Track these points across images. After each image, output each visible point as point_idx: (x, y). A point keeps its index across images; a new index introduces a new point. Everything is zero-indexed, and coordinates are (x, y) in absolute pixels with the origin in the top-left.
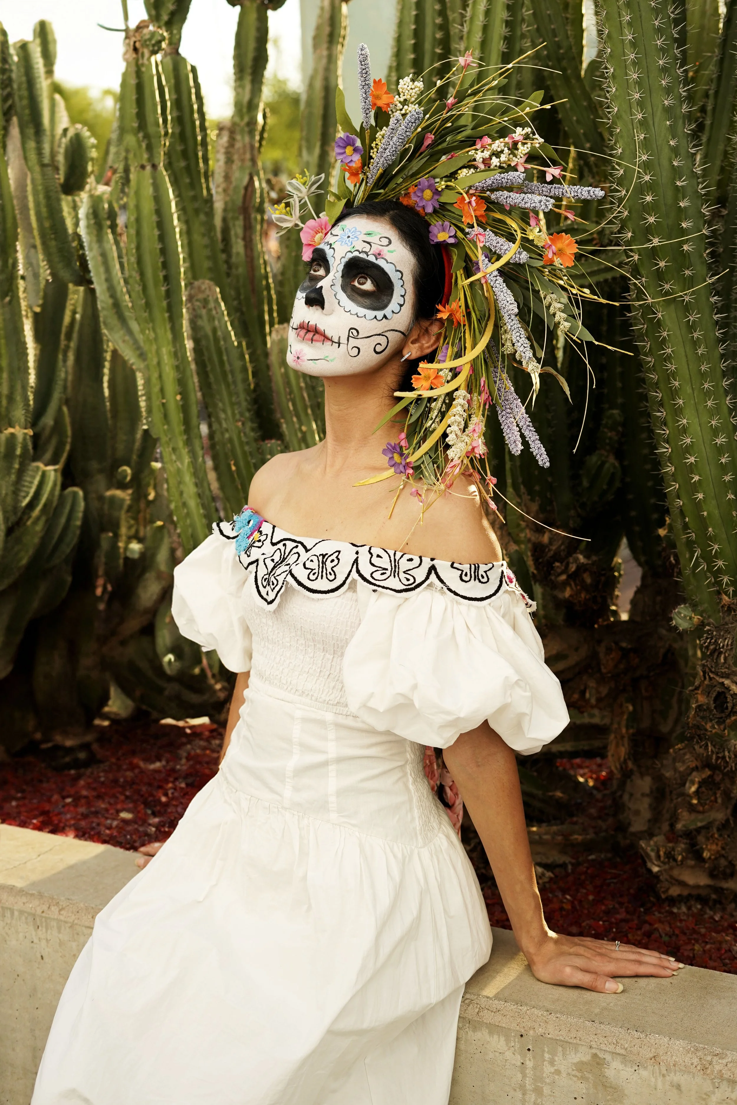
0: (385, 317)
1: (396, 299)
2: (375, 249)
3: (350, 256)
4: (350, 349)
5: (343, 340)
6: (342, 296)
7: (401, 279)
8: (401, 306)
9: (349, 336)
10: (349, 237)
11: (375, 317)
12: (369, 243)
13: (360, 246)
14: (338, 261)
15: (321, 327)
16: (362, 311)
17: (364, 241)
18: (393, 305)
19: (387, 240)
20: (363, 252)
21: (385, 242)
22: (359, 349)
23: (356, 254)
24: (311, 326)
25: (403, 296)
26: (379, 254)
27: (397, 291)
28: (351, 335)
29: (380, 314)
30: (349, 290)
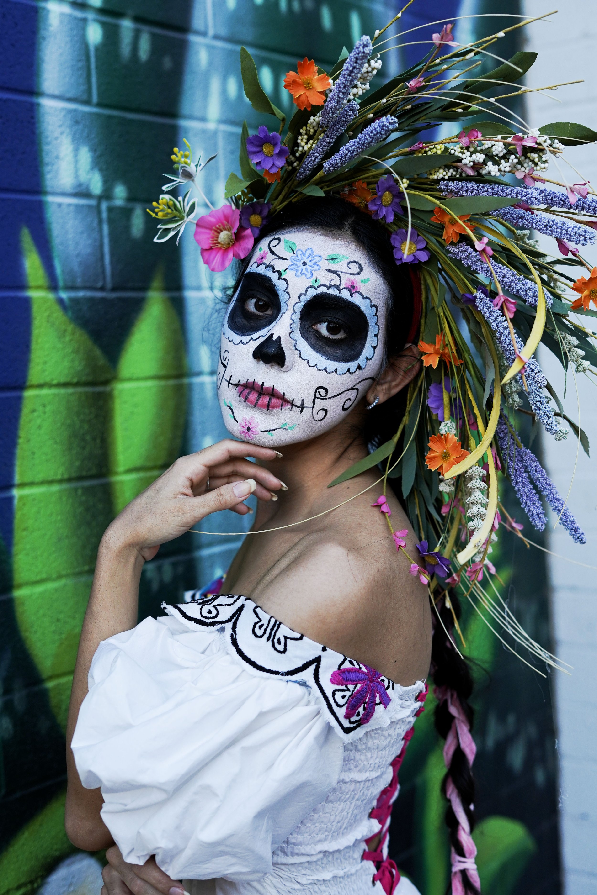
0: (359, 367)
1: (370, 340)
2: (346, 280)
3: (312, 293)
4: (315, 413)
5: (308, 403)
6: (304, 345)
7: (376, 315)
8: (374, 348)
9: (315, 397)
10: (305, 264)
11: (349, 370)
12: (335, 273)
13: (327, 278)
14: (294, 299)
15: (280, 389)
16: (332, 365)
17: (329, 271)
18: (367, 351)
19: (357, 266)
20: (331, 286)
21: (355, 268)
22: (326, 411)
23: (323, 290)
24: (267, 388)
25: (376, 336)
26: (353, 287)
27: (372, 331)
28: (318, 395)
29: (352, 365)
30: (312, 337)
